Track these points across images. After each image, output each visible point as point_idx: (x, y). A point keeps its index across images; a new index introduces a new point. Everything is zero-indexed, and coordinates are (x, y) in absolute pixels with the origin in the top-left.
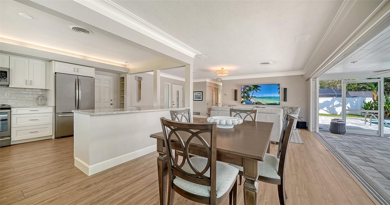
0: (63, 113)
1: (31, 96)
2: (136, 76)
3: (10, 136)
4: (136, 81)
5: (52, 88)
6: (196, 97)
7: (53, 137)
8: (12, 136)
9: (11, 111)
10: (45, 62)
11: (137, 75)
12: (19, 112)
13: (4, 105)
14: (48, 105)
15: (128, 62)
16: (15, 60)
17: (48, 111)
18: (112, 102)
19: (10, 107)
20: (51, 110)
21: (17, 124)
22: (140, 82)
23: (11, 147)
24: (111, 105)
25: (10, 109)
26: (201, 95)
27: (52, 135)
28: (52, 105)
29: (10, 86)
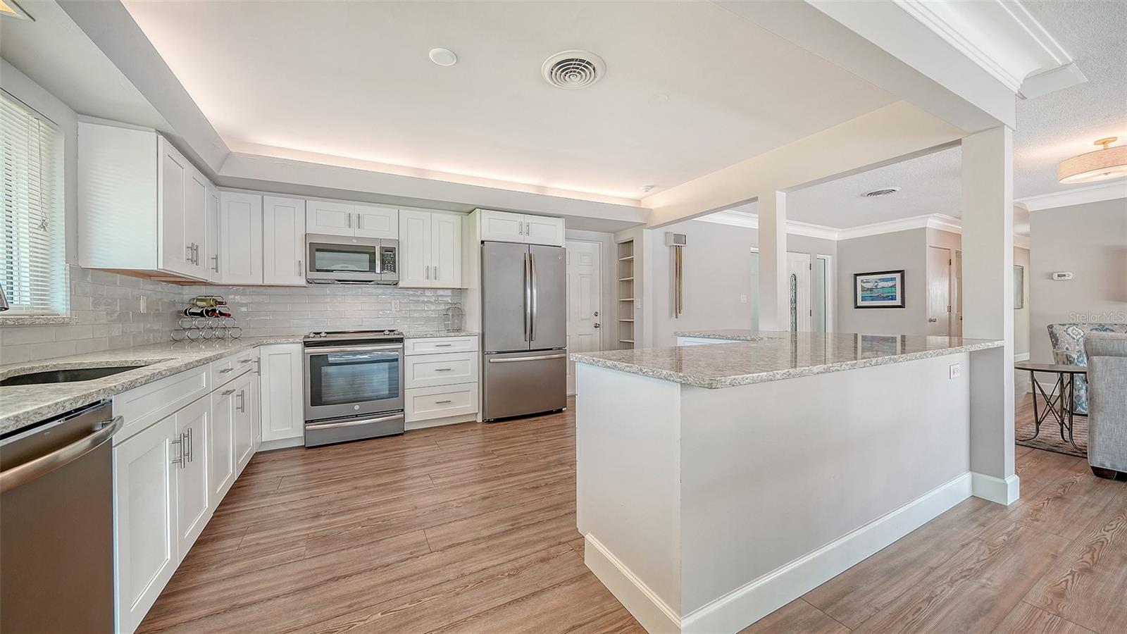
0: (498, 353)
1: (433, 308)
2: (666, 233)
3: (403, 410)
4: (667, 249)
5: (475, 285)
6: (866, 294)
7: (479, 419)
8: (406, 411)
9: (404, 346)
10: (460, 217)
11: (669, 229)
12: (418, 350)
13: (383, 331)
14: (464, 331)
15: (652, 187)
16: (408, 218)
17: (467, 347)
18: (597, 320)
19: (402, 336)
20: (474, 343)
21: (415, 379)
22: (678, 251)
23: (406, 437)
24: (596, 327)
25: (400, 340)
26: (894, 286)
27: (477, 414)
28: (477, 331)
29: (401, 285)
